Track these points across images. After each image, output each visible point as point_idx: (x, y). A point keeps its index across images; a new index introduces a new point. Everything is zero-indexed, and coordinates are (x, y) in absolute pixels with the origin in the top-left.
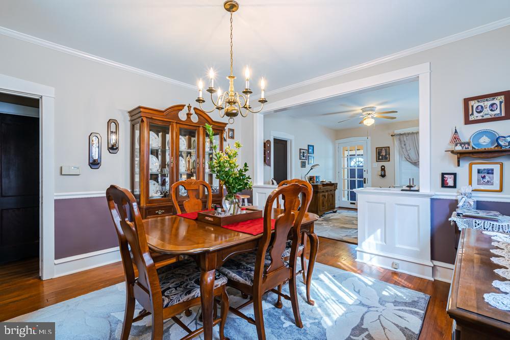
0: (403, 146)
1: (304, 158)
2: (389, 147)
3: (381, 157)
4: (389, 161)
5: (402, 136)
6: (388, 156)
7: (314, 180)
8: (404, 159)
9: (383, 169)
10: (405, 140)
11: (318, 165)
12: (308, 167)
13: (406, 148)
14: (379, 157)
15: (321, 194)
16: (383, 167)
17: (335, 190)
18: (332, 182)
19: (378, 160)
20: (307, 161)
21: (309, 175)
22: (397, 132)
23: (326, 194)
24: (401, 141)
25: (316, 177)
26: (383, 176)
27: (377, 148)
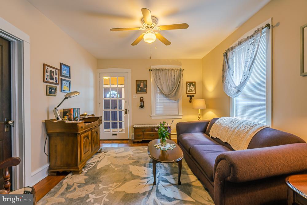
0: (158, 80)
1: (54, 81)
2: (147, 80)
3: (140, 89)
4: (147, 93)
5: (157, 71)
6: (146, 88)
7: (71, 114)
8: (159, 91)
9: (142, 100)
10: (160, 75)
11: (77, 92)
12: (60, 96)
13: (161, 83)
14: (138, 89)
15: (82, 136)
16: (142, 99)
17: (99, 125)
18: (96, 116)
19: (138, 92)
20: (58, 87)
21: (62, 108)
22: (153, 67)
23: (90, 133)
24: (156, 76)
25: (74, 109)
26: (142, 107)
27: (136, 80)
